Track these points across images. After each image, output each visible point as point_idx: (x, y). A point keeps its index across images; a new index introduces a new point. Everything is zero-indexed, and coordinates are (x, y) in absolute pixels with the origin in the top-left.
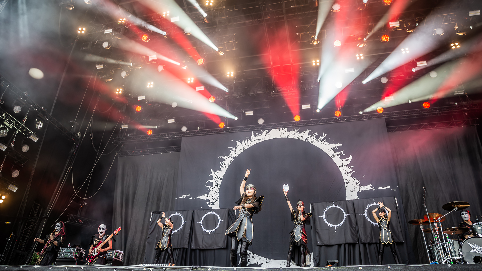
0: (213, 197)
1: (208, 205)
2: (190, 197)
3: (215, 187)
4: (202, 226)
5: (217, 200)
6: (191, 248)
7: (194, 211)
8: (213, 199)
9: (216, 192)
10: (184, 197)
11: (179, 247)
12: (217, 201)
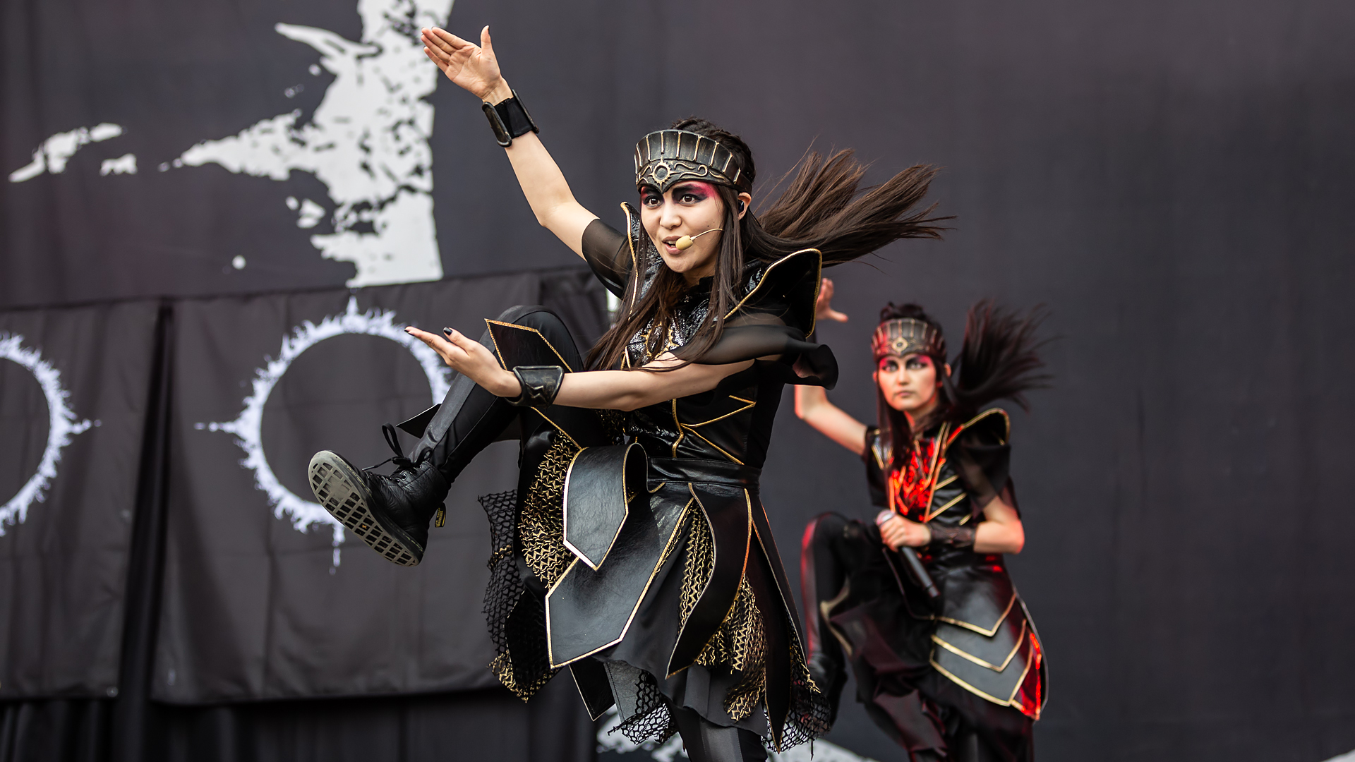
0: (367, 150)
1: (319, 241)
2: (112, 149)
3: (392, 40)
4: (257, 460)
5: (416, 182)
6: (158, 693)
7: (166, 314)
8: (365, 167)
9: (399, 95)
10: (57, 165)
11: (29, 689)
12: (411, 189)
